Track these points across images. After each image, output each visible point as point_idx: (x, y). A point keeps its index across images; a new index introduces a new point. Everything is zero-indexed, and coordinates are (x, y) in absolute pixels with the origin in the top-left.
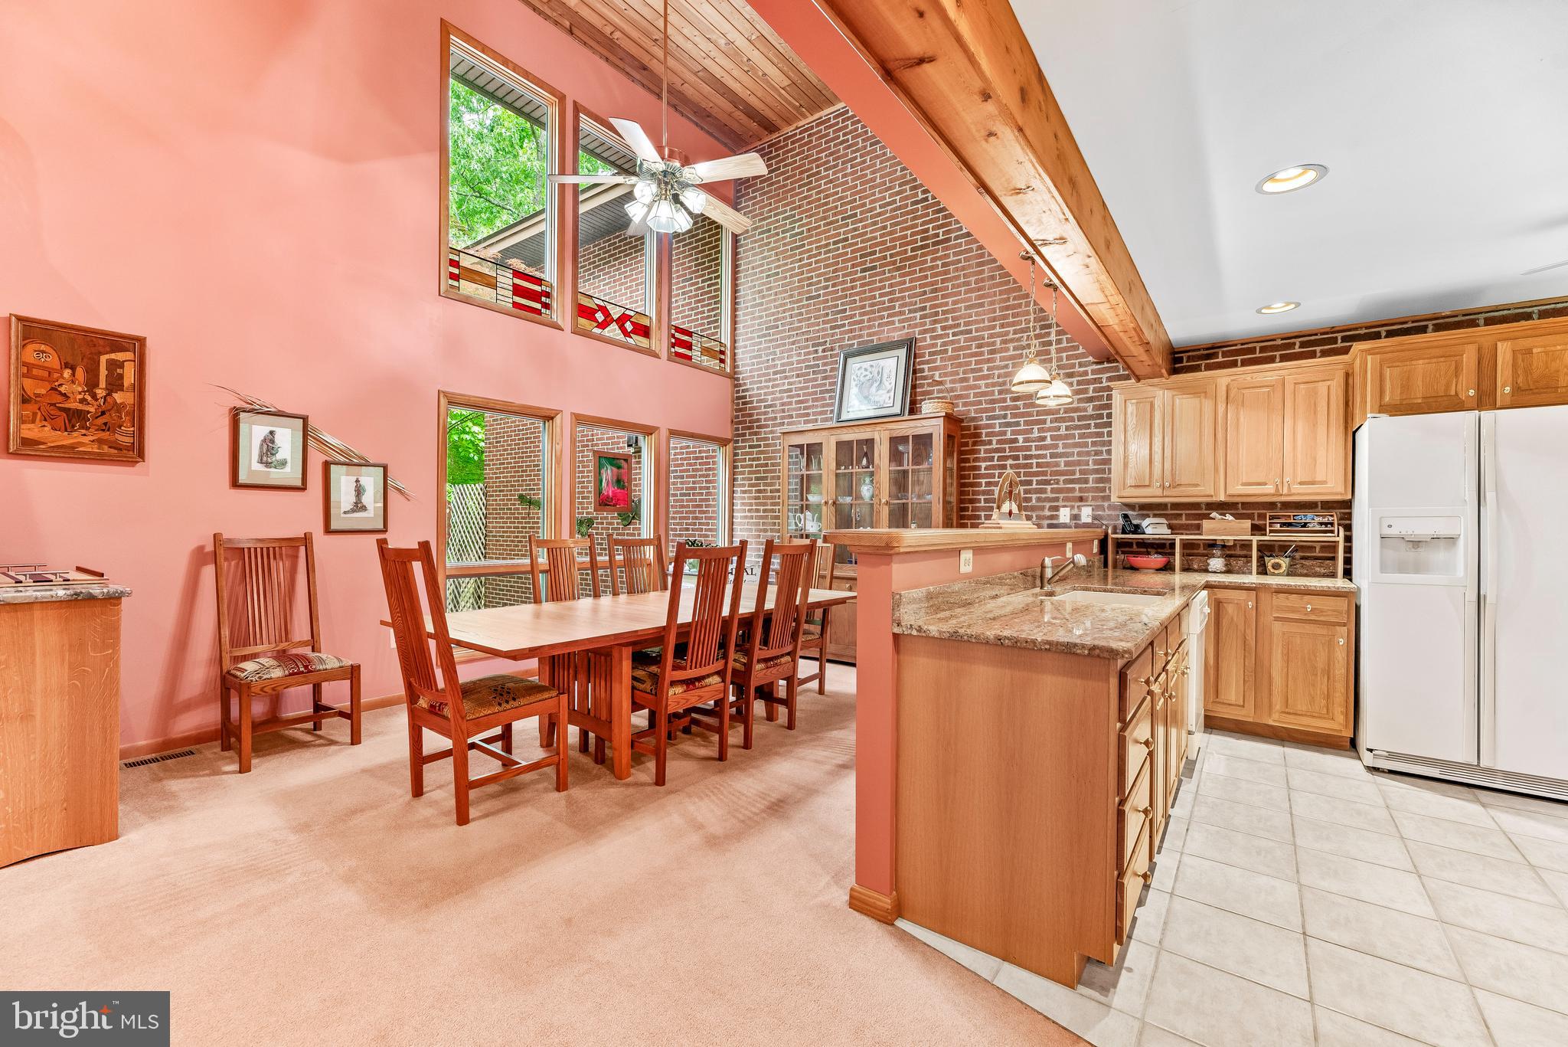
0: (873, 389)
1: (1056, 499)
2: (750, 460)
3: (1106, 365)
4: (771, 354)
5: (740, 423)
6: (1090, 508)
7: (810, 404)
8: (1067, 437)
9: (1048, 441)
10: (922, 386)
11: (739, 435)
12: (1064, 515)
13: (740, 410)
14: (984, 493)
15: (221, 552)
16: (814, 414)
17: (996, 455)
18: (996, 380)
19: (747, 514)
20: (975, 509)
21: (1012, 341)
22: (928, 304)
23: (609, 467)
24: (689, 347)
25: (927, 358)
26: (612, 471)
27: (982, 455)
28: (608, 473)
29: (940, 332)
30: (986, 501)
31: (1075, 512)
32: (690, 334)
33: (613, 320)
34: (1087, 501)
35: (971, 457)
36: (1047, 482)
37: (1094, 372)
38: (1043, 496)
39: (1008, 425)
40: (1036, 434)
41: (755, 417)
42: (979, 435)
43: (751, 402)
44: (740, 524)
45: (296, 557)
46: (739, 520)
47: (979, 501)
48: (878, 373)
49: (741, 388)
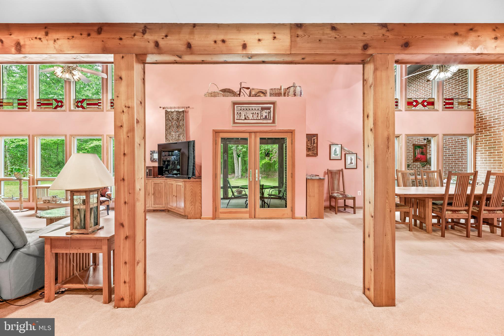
2: (485, 141)
5: (479, 127)
11: (479, 132)
13: (479, 122)
15: (329, 172)
19: (484, 162)
24: (452, 104)
26: (420, 150)
32: (453, 99)
33: (419, 103)
41: (488, 124)
43: (486, 118)
44: (480, 166)
45: (340, 174)
49: (480, 114)
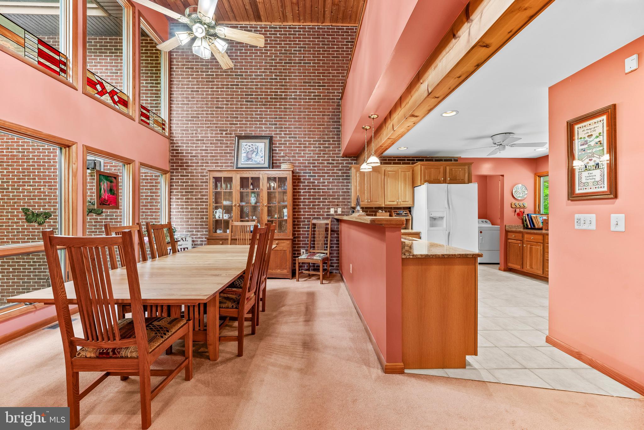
0: (254, 155)
1: (329, 205)
2: (181, 182)
3: (345, 158)
4: (194, 130)
5: (175, 163)
6: (341, 209)
7: (219, 158)
8: (332, 182)
9: (326, 184)
10: (276, 157)
11: (174, 169)
12: (332, 211)
13: (175, 156)
14: (303, 202)
16: (221, 163)
17: (307, 188)
18: (306, 158)
19: (180, 210)
20: (299, 208)
21: (312, 144)
22: (278, 123)
23: (105, 181)
24: (148, 118)
25: (278, 145)
26: (107, 184)
27: (301, 187)
28: (105, 185)
29: (283, 135)
30: (303, 205)
31: (336, 210)
32: (148, 111)
33: (106, 92)
34: (339, 206)
35: (297, 188)
36: (326, 199)
37: (341, 160)
38: (325, 204)
39: (311, 176)
40: (322, 181)
41: (185, 161)
42: (300, 179)
43: (183, 153)
44: (175, 215)
46: (175, 213)
47: (300, 205)
48: (256, 148)
49: (175, 145)
